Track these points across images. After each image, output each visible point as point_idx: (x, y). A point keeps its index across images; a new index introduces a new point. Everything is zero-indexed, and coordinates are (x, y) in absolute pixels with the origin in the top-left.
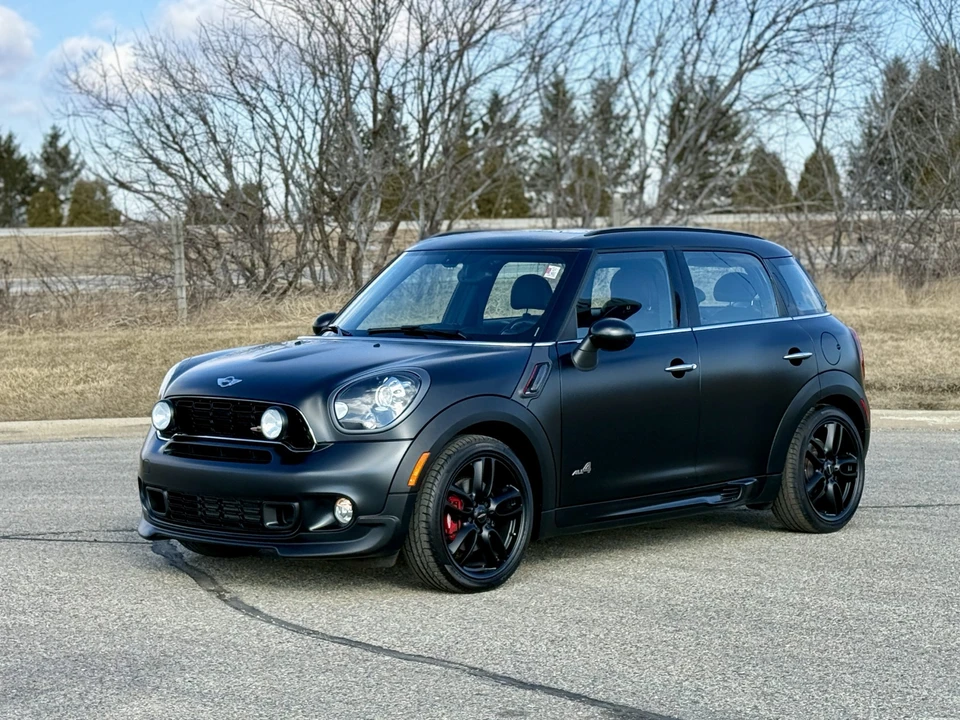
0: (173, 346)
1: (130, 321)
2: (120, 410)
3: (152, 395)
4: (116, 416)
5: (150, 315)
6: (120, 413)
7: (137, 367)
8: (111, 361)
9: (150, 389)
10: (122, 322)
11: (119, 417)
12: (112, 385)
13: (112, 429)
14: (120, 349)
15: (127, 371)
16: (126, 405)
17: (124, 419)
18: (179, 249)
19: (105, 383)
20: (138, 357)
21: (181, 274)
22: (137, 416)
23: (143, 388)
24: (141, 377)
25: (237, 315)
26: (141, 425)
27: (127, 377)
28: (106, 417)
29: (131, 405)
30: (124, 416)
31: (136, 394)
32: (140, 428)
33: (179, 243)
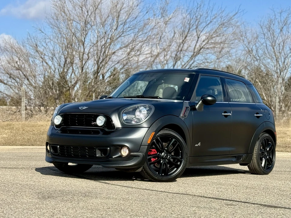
0: (25, 126)
1: (6, 120)
2: (11, 143)
3: (20, 140)
4: (10, 145)
5: (13, 119)
6: (11, 144)
7: (15, 131)
8: (5, 129)
9: (20, 138)
10: (4, 120)
11: (11, 145)
12: (7, 136)
13: (9, 150)
14: (8, 126)
15: (11, 132)
16: (13, 142)
17: (12, 146)
18: (23, 98)
19: (5, 136)
20: (14, 128)
21: (23, 106)
22: (17, 145)
23: (17, 137)
24: (16, 134)
25: (41, 120)
26: (18, 148)
27: (12, 134)
28: (6, 145)
29: (14, 143)
30: (12, 145)
31: (15, 139)
32: (18, 149)
33: (23, 96)
